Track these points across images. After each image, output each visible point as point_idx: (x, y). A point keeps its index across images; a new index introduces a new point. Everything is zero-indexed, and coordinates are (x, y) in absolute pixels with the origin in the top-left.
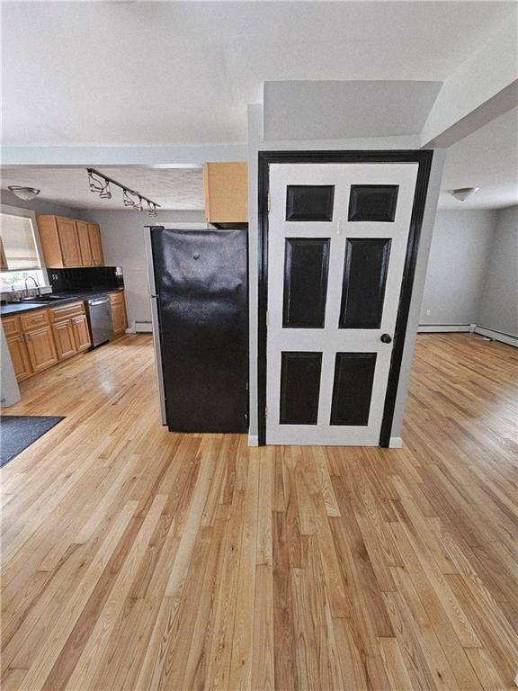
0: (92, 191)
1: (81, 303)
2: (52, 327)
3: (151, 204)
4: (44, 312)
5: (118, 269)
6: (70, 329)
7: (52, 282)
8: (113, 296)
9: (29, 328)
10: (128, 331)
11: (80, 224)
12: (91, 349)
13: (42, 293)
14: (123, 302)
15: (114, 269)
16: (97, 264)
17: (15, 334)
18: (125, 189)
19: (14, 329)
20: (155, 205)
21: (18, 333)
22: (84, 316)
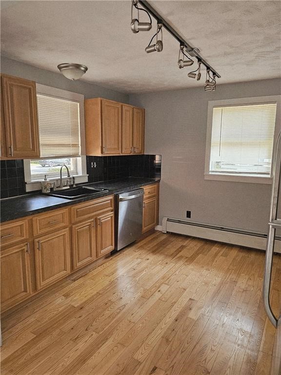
0: (135, 31)
1: (111, 197)
2: (71, 230)
3: (211, 73)
4: (65, 210)
5: (157, 158)
6: (93, 230)
7: (89, 170)
8: (147, 189)
9: (40, 232)
10: (159, 228)
11: (126, 107)
12: (114, 252)
13: (76, 182)
14: (156, 196)
15: (153, 157)
16: (137, 152)
17: (22, 242)
18: (182, 43)
19: (22, 236)
20: (214, 74)
21: (26, 240)
22: (112, 214)
